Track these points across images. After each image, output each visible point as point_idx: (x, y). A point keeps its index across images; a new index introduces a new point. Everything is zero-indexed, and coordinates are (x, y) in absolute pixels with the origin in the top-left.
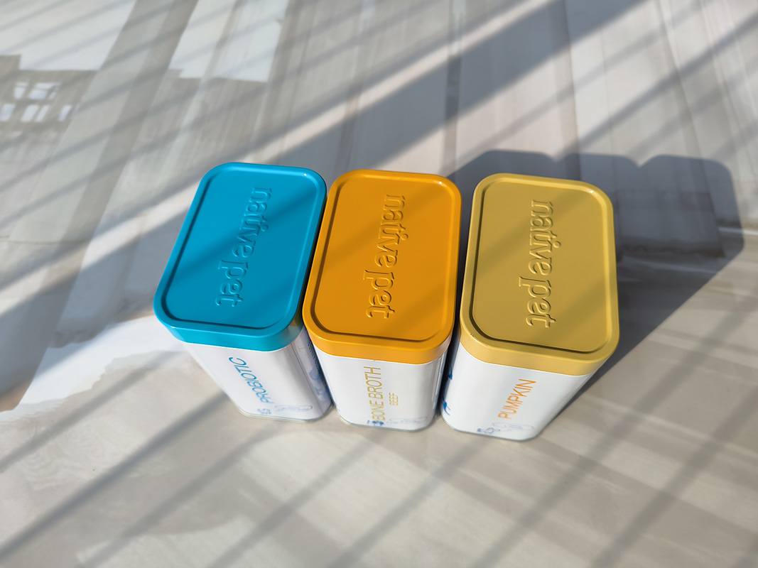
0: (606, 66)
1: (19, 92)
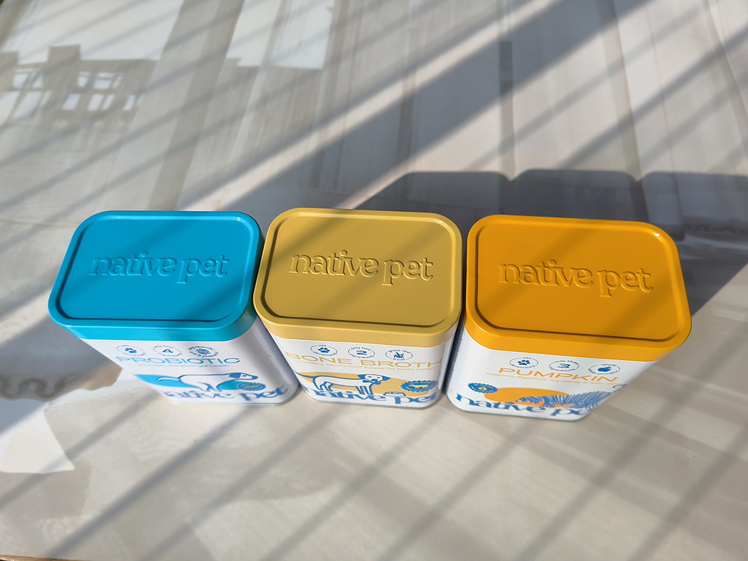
0: (654, 40)
1: (82, 81)
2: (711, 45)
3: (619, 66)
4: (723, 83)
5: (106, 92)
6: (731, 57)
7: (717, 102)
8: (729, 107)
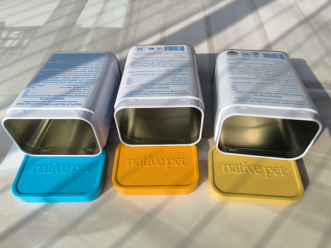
2: (302, 18)
3: (261, 26)
4: (310, 31)
5: (14, 39)
6: (312, 22)
7: (309, 38)
8: (315, 40)
